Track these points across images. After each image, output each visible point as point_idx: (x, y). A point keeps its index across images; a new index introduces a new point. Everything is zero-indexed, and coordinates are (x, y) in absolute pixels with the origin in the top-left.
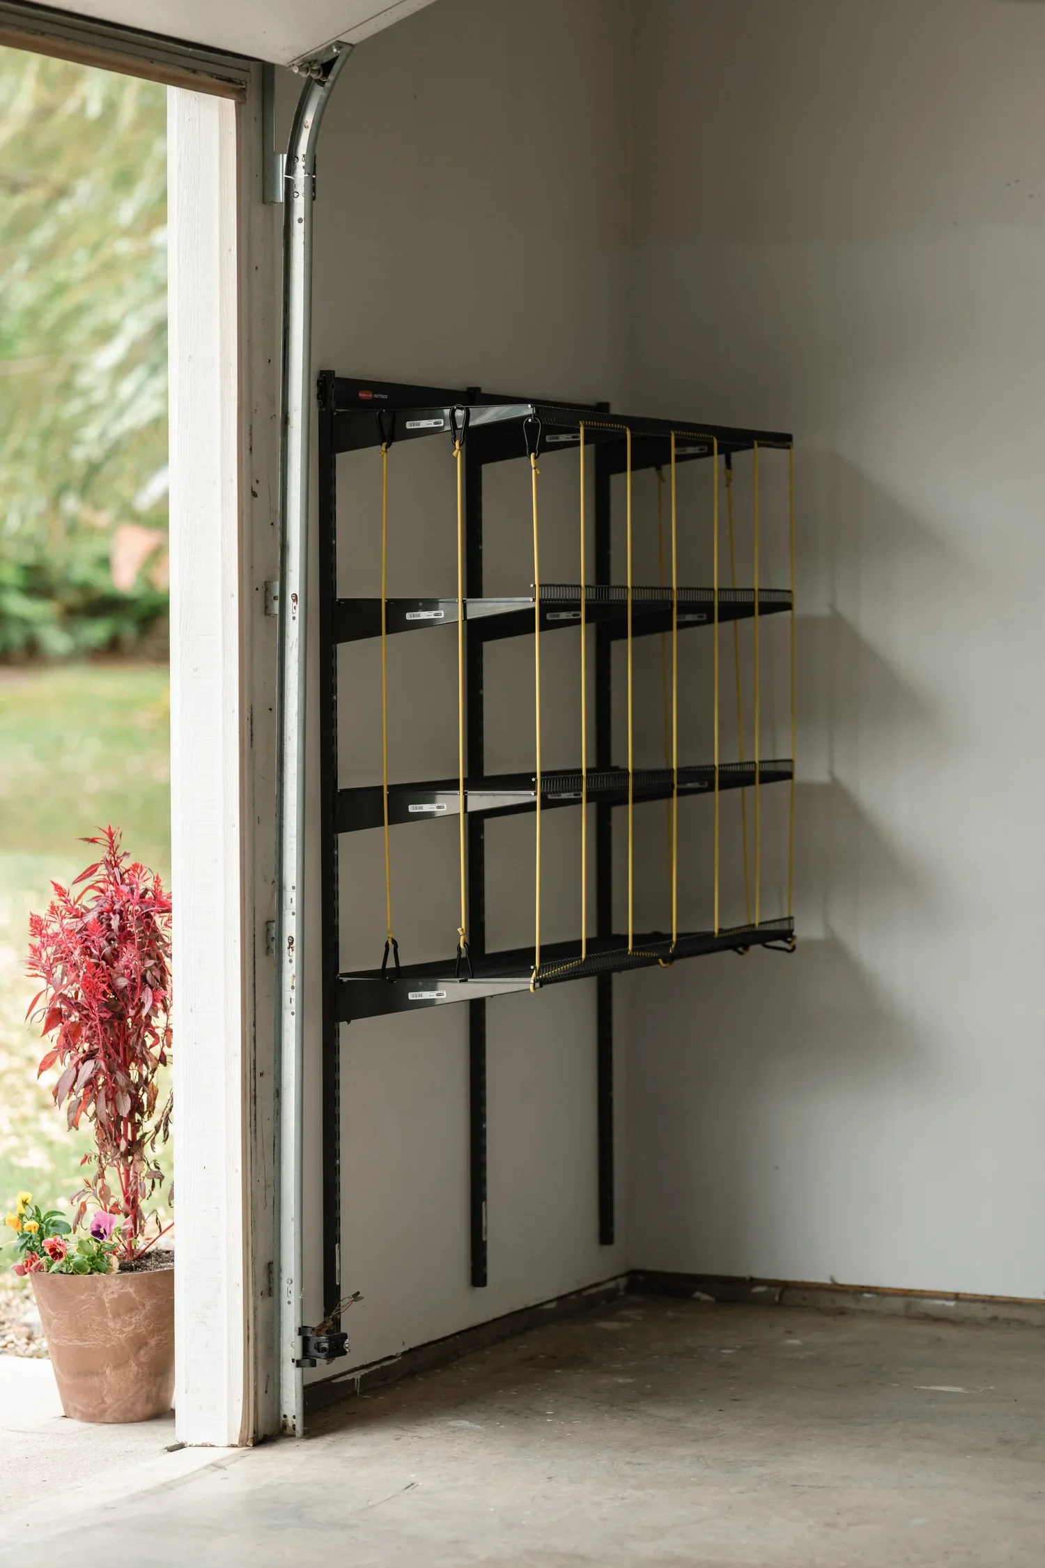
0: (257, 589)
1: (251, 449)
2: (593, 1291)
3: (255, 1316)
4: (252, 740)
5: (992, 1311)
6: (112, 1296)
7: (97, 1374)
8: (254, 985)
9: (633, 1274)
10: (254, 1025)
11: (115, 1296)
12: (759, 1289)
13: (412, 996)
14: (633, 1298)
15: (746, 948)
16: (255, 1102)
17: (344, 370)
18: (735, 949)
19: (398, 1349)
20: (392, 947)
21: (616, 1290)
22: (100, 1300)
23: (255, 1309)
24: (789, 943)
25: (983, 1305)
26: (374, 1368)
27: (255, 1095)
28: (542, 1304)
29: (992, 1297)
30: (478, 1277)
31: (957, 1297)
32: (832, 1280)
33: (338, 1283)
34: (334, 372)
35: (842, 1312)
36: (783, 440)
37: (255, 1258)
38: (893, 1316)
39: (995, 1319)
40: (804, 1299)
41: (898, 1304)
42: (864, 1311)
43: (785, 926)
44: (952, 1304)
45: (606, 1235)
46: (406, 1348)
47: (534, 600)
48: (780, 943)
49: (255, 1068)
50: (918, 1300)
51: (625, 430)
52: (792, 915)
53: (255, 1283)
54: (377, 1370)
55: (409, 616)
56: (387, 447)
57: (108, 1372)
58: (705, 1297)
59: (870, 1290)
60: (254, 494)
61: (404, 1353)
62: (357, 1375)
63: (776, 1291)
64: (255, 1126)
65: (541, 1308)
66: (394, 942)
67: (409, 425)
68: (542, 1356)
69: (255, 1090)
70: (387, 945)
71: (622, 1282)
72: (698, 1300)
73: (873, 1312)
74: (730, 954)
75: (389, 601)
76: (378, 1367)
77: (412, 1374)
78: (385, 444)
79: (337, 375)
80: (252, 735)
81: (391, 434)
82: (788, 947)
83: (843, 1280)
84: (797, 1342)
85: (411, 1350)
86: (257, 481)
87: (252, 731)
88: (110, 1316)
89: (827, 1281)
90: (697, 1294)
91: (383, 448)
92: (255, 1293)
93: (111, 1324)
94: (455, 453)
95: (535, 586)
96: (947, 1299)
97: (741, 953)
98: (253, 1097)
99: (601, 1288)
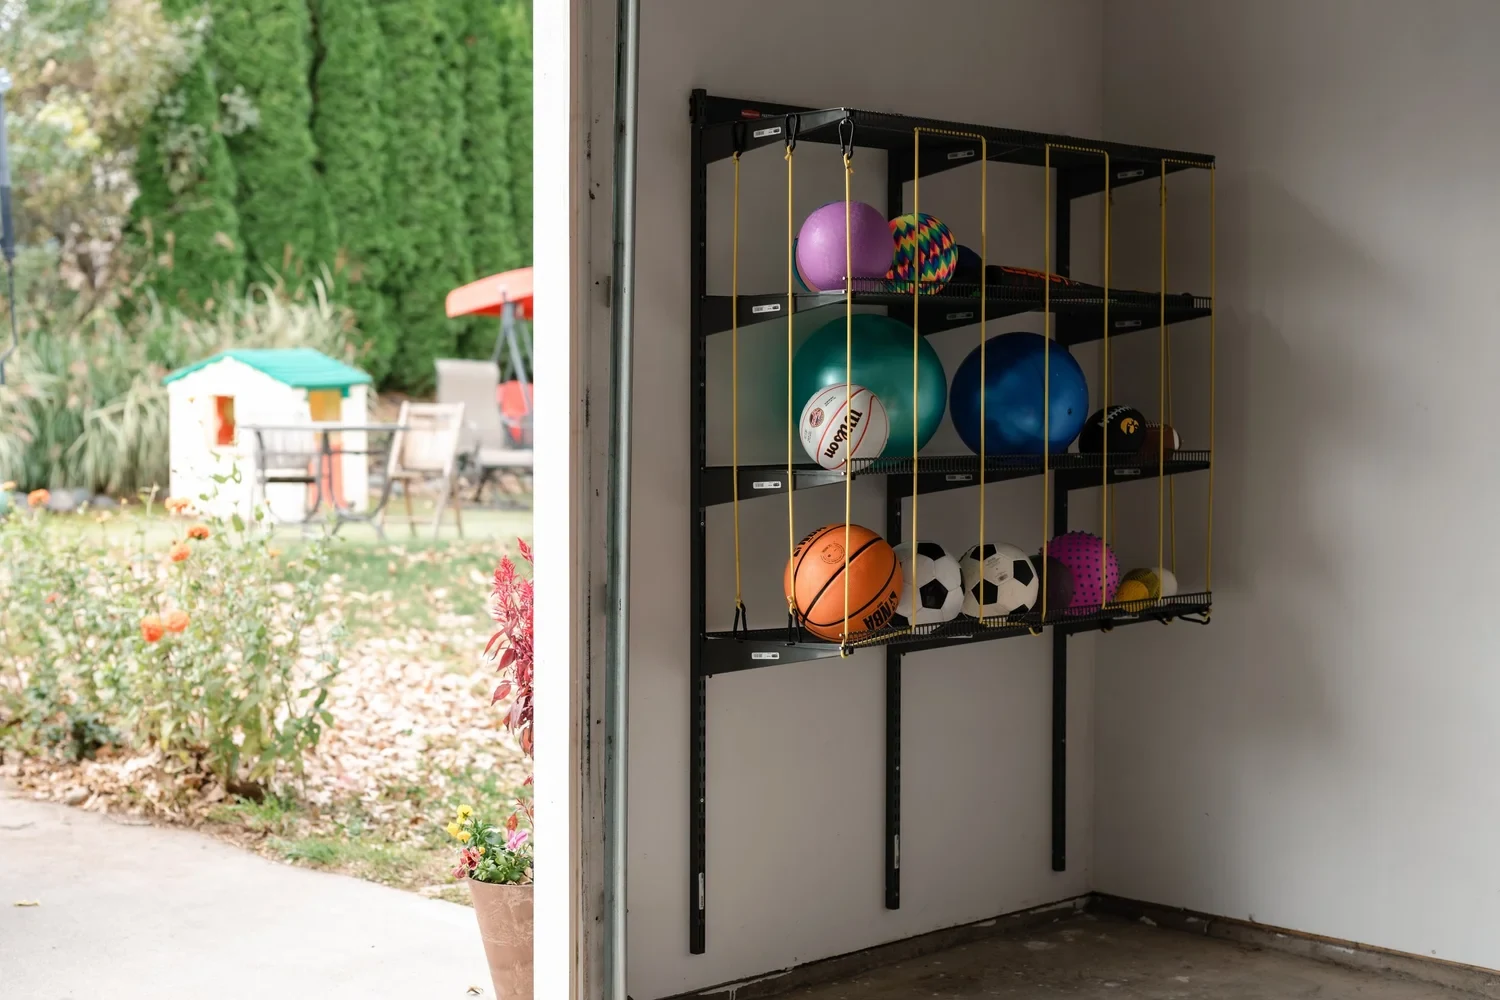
0: (597, 283)
1: (589, 155)
2: (1044, 910)
3: (586, 941)
4: (587, 420)
5: (1385, 962)
6: (516, 904)
7: (509, 968)
8: (589, 641)
9: (1093, 895)
10: (589, 678)
11: (518, 904)
12: (1192, 920)
13: (755, 656)
14: (1089, 917)
15: (1170, 620)
16: (589, 747)
17: (716, 88)
18: (1160, 619)
19: (788, 963)
20: (741, 612)
21: (1074, 908)
22: (506, 906)
23: (586, 934)
24: (1204, 615)
25: (1378, 956)
26: (755, 981)
27: (589, 742)
28: (978, 922)
29: (1386, 949)
30: (892, 900)
31: (1357, 946)
32: (1250, 919)
33: (701, 908)
34: (705, 91)
35: (1258, 949)
36: (1206, 160)
37: (586, 887)
38: (1301, 956)
39: (1389, 969)
40: (1229, 932)
41: (1305, 946)
42: (1276, 949)
43: (1202, 600)
44: (1351, 952)
45: (1058, 863)
46: (799, 963)
47: (846, 292)
48: (1196, 616)
49: (589, 717)
50: (1322, 945)
51: (981, 139)
52: (1210, 590)
53: (586, 909)
54: (759, 983)
55: (755, 310)
56: (738, 155)
57: (517, 968)
58: (1149, 921)
59: (1284, 931)
60: (592, 197)
61: (796, 968)
62: (733, 989)
63: (1206, 923)
64: (589, 768)
65: (975, 926)
66: (742, 605)
67: (756, 135)
68: (942, 975)
69: (589, 736)
70: (738, 610)
71: (1081, 902)
72: (1144, 923)
73: (1284, 951)
74: (1156, 623)
75: (739, 298)
76: (761, 980)
77: (805, 985)
78: (736, 153)
79: (708, 94)
80: (587, 415)
81: (742, 143)
82: (1204, 619)
83: (1259, 919)
84: (1184, 979)
85: (804, 965)
86: (598, 185)
87: (587, 412)
88: (515, 920)
89: (1247, 919)
90: (1143, 918)
91: (735, 156)
92: (586, 919)
93: (516, 927)
94: (786, 157)
95: (847, 279)
96: (1347, 947)
97: (1164, 623)
98: (586, 742)
99: (1053, 907)
